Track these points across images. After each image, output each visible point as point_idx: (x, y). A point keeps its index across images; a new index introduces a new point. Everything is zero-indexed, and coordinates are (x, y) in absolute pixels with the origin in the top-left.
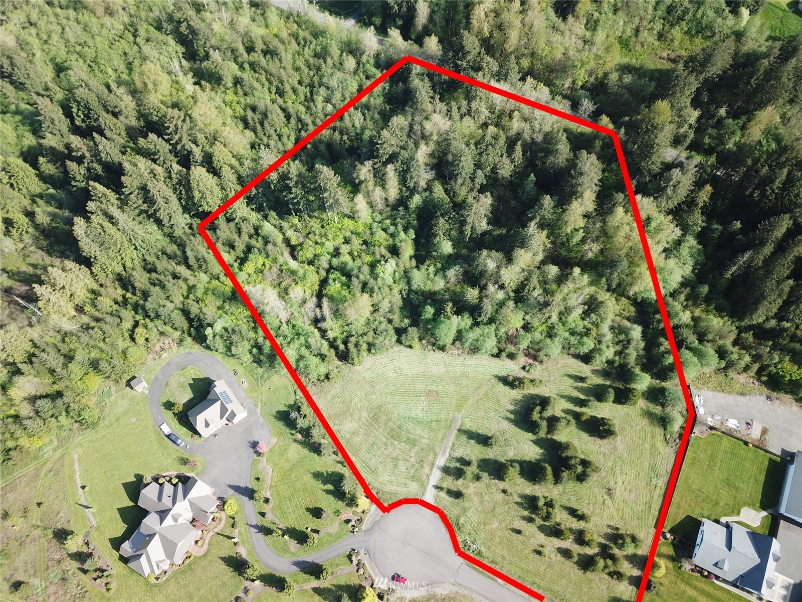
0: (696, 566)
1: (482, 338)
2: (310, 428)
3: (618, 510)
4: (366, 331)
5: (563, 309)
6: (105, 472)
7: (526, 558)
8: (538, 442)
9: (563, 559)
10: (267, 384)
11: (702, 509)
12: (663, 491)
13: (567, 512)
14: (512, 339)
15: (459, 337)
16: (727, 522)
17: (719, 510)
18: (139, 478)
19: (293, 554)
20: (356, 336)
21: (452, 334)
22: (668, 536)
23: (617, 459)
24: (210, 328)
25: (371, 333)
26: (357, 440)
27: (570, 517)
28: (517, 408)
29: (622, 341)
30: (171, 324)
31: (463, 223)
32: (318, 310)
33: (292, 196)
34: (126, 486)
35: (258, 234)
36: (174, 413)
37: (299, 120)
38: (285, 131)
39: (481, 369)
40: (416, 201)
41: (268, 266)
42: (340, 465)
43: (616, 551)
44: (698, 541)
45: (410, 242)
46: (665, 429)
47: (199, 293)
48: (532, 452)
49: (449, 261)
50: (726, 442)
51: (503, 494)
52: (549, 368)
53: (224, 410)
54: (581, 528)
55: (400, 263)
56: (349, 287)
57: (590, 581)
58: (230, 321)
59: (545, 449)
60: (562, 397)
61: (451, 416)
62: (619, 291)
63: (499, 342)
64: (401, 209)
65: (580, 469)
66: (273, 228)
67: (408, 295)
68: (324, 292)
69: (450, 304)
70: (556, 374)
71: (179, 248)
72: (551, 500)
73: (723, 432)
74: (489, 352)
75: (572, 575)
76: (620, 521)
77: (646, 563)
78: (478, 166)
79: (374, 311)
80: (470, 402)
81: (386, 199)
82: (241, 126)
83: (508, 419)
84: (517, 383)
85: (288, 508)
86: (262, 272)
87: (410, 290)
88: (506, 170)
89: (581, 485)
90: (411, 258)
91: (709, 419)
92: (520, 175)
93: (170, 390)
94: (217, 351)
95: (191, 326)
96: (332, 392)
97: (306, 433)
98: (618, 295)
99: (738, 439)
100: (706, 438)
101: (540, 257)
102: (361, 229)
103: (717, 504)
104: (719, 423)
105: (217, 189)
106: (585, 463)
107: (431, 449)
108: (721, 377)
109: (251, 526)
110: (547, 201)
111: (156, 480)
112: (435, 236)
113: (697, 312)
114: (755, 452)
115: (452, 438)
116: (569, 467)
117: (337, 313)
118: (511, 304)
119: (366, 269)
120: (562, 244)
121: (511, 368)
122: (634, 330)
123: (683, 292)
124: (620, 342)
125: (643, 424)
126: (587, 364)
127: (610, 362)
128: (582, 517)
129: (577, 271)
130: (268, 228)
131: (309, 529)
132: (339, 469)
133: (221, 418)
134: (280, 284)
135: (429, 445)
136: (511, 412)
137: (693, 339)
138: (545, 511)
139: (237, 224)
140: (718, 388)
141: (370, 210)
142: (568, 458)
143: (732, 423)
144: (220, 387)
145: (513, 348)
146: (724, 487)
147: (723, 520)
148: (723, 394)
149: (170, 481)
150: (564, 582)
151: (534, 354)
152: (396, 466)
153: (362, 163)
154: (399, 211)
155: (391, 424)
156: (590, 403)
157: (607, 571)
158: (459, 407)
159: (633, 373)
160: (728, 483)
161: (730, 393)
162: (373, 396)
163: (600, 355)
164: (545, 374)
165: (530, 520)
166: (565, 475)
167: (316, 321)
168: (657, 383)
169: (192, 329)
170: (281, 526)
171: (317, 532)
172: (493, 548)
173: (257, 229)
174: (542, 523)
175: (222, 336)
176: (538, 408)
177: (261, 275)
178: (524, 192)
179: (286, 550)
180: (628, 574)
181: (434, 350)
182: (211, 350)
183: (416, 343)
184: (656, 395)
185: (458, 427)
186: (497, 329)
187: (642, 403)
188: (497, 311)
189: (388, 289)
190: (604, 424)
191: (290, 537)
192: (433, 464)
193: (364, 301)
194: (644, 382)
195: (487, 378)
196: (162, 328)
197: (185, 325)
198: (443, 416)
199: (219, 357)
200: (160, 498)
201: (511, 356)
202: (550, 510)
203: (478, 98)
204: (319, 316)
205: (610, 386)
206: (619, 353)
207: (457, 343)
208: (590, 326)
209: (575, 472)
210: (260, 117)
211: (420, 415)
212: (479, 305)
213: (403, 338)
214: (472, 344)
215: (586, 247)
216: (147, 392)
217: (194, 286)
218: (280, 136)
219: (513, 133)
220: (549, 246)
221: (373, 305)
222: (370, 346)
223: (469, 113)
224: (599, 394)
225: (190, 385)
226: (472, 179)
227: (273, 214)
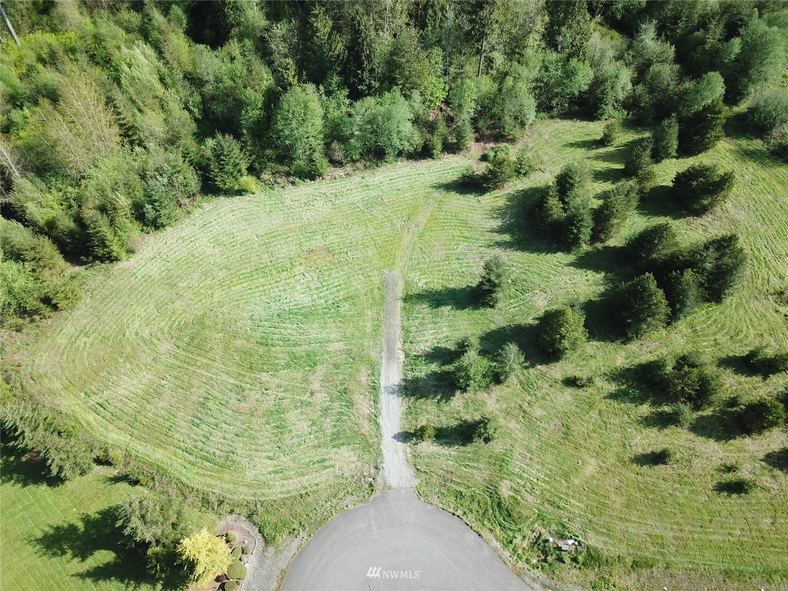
8: (583, 263)
15: (334, 132)
28: (508, 220)
39: (403, 184)
52: (531, 145)
59: (607, 269)
61: (376, 280)
83: (499, 244)
89: (721, 307)
115: (397, 319)
121: (459, 165)
126: (592, 121)
135: (349, 352)
136: (501, 231)
151: (493, 133)
155: (239, 343)
159: (684, 92)
162: (178, 304)
174: (698, 413)
183: (249, 182)
185: (400, 294)
187: (724, 144)
192: (374, 389)
198: (358, 285)
211: (305, 300)
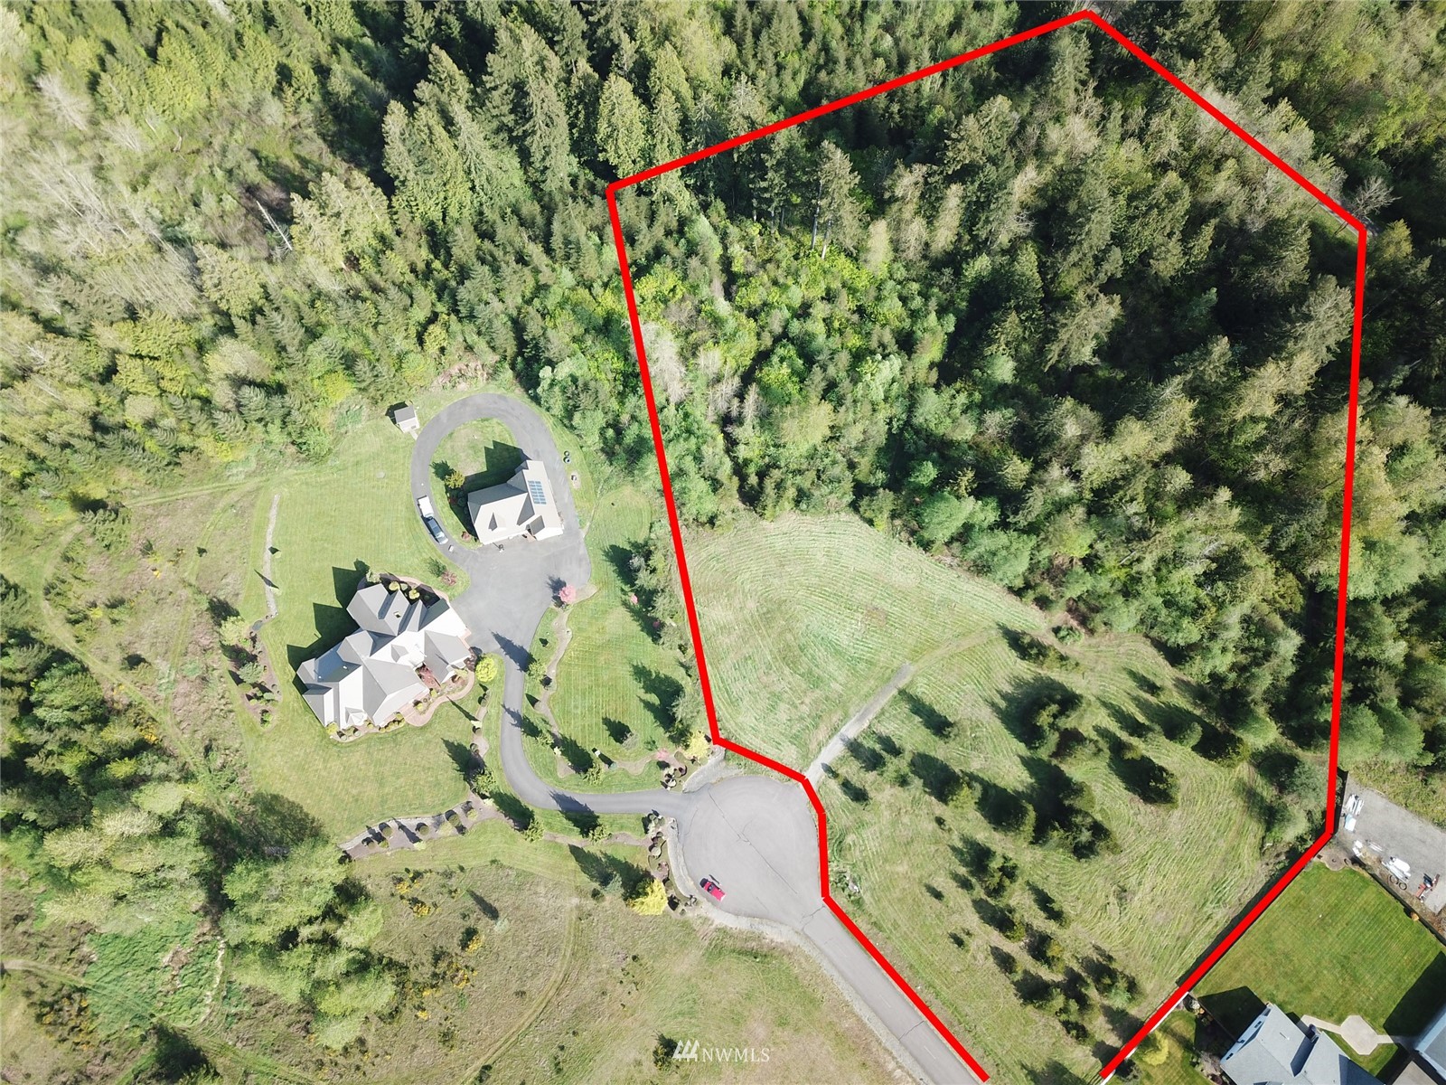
0: (1224, 1073)
1: (1004, 553)
2: (654, 592)
3: (1124, 929)
4: (804, 467)
5: (1170, 555)
6: (314, 540)
7: (934, 941)
8: (1029, 764)
9: (996, 969)
10: (611, 496)
11: (1277, 987)
12: (1219, 930)
13: (1033, 897)
14: (1056, 574)
15: (964, 535)
16: (1312, 1026)
17: (1307, 1001)
18: (362, 569)
19: (559, 781)
20: (784, 470)
21: (954, 526)
22: (1196, 1006)
23: (1158, 846)
24: (548, 369)
25: (812, 475)
26: (725, 641)
27: (1035, 907)
28: (1018, 693)
29: (1256, 650)
30: (488, 338)
31: (1049, 336)
32: (736, 402)
33: (764, 184)
34: (337, 572)
35: (681, 233)
36: (446, 486)
37: (825, 48)
38: (793, 61)
39: (980, 605)
40: (981, 265)
41: (679, 296)
42: (683, 671)
43: (1092, 993)
44: (1246, 1036)
45: (941, 337)
46: (1268, 829)
47: (552, 301)
48: (1012, 774)
49: (999, 395)
50: (1372, 894)
51: (935, 825)
52: (1102, 648)
53: (527, 511)
54: (1049, 932)
55: (909, 370)
56: (802, 381)
57: (1028, 1021)
58: (586, 368)
59: (1038, 780)
60: (1105, 704)
61: (896, 664)
62: (1288, 559)
63: (1031, 570)
64: (947, 271)
65: (1085, 836)
66: (709, 231)
67: (901, 430)
68: (758, 374)
69: (970, 475)
70: (1110, 663)
71: (542, 212)
72: (1015, 867)
73: (1373, 876)
74: (1006, 581)
75: (1001, 1000)
76: (1120, 947)
77: (1135, 1032)
78: (1119, 239)
79: (831, 438)
80: (938, 652)
81: (927, 244)
82: (719, 26)
83: (993, 705)
84: (1034, 651)
85: (576, 707)
86: (665, 301)
87: (908, 423)
88: (1169, 262)
89: (1077, 864)
90: (932, 365)
91: (1359, 844)
92: (1191, 282)
93: (452, 447)
94: (548, 409)
95: (520, 353)
96: (712, 549)
97: (647, 597)
98: (1283, 566)
99: (1396, 897)
100: (1337, 874)
101: (1167, 446)
102: (862, 282)
103: (1307, 989)
104: (1374, 857)
105: (639, 129)
106: (1099, 831)
107: (841, 703)
108: (1415, 782)
109: (508, 710)
110: (1221, 347)
111: (386, 582)
112: (991, 341)
113: (1422, 651)
114: (1419, 932)
115: (884, 700)
116: (1067, 826)
117: (766, 420)
118: (1080, 512)
119: (844, 359)
120: (1218, 436)
121: (1033, 621)
122: (1287, 637)
123: (1410, 604)
124: (1251, 649)
125: (1233, 805)
126: (1173, 665)
127: (1216, 678)
128: (1056, 915)
129: (1224, 494)
130: (702, 227)
131: (598, 753)
132: (679, 675)
133: (520, 523)
134: (688, 333)
135: (841, 696)
136: (1004, 696)
137: (1390, 695)
138: (996, 880)
139: (652, 203)
140: (1400, 798)
141: (891, 255)
142: (1073, 811)
143: (1399, 868)
144: (533, 472)
145: (1052, 590)
146: (1334, 967)
147: (1307, 1020)
148: (1404, 811)
149: (406, 592)
150: (983, 1004)
151: (1086, 613)
152: (773, 708)
153: (908, 166)
154: (942, 274)
155: (789, 636)
156: (1150, 735)
157: (1064, 1017)
158: (916, 654)
159: (1251, 711)
160: (1344, 963)
161: (1419, 814)
162: (776, 581)
163: (1204, 658)
164: (1091, 654)
165: (965, 884)
166: (1056, 835)
167: (726, 421)
168: (1289, 746)
169: (519, 359)
170: (554, 730)
171: (609, 762)
172: (886, 903)
173: (683, 222)
174: (984, 897)
175: (564, 390)
176: (1054, 708)
177: (662, 306)
178: (1184, 317)
179: (550, 771)
180: (1098, 1037)
181: (910, 543)
182: (539, 404)
183: (882, 521)
184: (1277, 767)
185: (901, 686)
186: (1038, 547)
187: (1244, 770)
188: (1048, 516)
189: (870, 407)
190: (1163, 781)
191: (563, 753)
192: (836, 730)
193: (820, 416)
194: (1264, 735)
195: (985, 624)
196: (473, 338)
197: (511, 349)
198: (882, 658)
199: (548, 421)
200: (383, 612)
201: (1043, 603)
202: (1007, 882)
203: (1169, 112)
204: (734, 413)
205: (1199, 720)
206: (1240, 669)
207: (956, 545)
208: (1207, 601)
209: (1075, 838)
210: (758, 20)
211: (844, 640)
212: (1021, 492)
213: (864, 502)
214: (981, 557)
215: (1259, 458)
216: (415, 437)
217: (546, 287)
218: (780, 68)
219: (1210, 198)
220: (1190, 431)
221: (832, 428)
222: (802, 496)
223: (1141, 135)
224: (1173, 725)
225: (487, 449)
226: (1098, 261)
227: (720, 205)
